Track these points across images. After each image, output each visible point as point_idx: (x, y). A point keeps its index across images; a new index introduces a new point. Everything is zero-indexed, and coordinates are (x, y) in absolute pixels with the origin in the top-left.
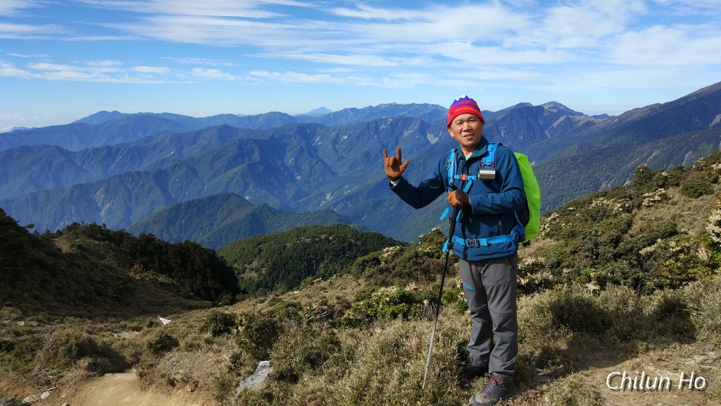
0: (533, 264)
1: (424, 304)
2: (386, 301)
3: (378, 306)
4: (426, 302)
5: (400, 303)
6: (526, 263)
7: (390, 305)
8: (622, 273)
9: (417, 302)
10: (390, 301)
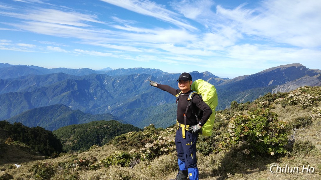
2: (116, 158)
3: (113, 160)
4: (134, 158)
5: (122, 158)
6: (168, 142)
8: (204, 147)
9: (130, 158)
10: (118, 157)
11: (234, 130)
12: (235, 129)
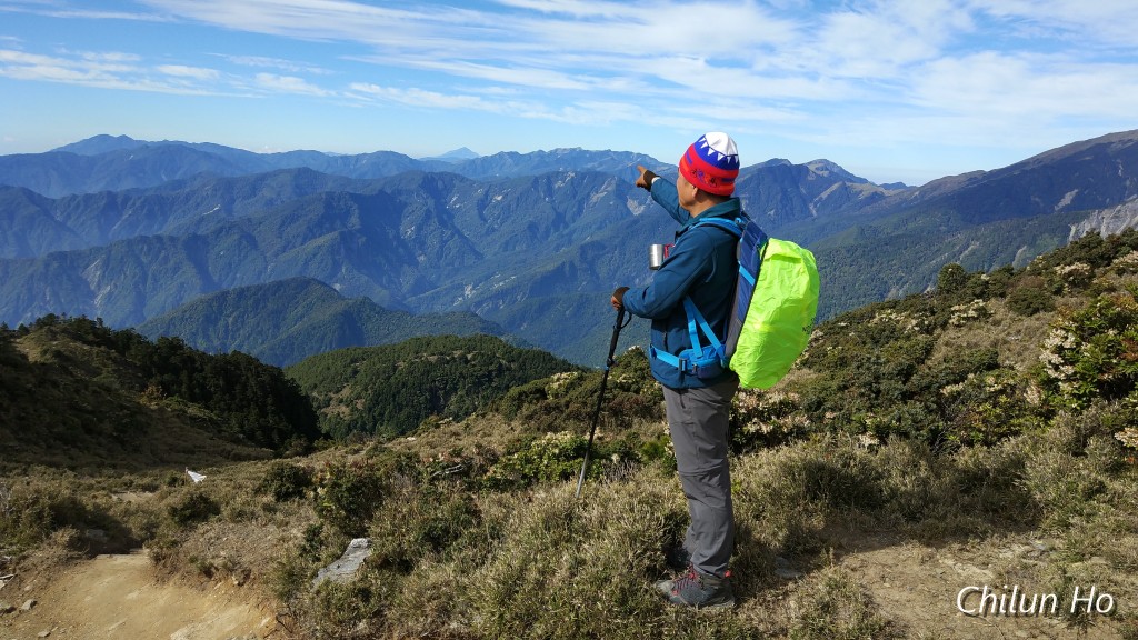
0: (781, 403)
1: (612, 461)
2: (554, 454)
3: (542, 462)
4: (615, 457)
5: (575, 458)
6: (771, 401)
7: (559, 461)
8: (914, 421)
9: (602, 457)
10: (560, 453)
11: (1068, 353)
12: (1073, 349)
